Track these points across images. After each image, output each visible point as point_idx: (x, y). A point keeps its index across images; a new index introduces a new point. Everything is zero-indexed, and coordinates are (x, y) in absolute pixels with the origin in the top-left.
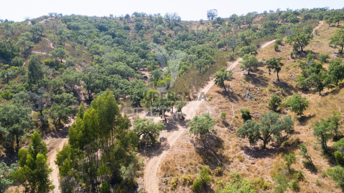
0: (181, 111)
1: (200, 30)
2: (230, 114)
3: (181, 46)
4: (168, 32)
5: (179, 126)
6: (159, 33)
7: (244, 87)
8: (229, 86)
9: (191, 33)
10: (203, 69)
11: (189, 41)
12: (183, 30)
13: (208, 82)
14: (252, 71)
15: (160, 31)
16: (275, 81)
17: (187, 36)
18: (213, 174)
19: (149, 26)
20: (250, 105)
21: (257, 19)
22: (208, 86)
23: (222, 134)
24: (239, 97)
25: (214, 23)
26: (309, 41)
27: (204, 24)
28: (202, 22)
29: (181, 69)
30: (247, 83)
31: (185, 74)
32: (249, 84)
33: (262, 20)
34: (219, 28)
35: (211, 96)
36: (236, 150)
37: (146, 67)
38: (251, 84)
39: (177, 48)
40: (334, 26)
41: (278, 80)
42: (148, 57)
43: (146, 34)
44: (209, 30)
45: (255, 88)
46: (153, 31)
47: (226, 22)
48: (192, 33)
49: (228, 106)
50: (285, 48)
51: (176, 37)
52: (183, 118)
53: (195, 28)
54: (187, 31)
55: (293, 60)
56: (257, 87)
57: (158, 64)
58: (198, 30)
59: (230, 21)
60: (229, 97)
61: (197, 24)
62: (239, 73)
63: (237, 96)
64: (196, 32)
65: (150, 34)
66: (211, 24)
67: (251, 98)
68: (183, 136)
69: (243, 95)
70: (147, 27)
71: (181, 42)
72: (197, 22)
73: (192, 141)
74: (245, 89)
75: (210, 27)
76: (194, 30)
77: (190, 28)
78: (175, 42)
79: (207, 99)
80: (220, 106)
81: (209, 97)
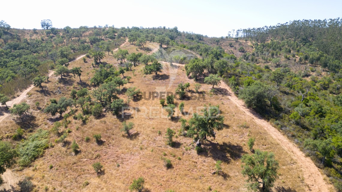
0: (6, 104)
1: (34, 39)
2: (43, 103)
3: (12, 55)
5: (4, 113)
7: (56, 87)
8: (46, 87)
9: (23, 42)
10: (28, 76)
11: (21, 50)
12: (14, 38)
13: (31, 85)
14: (65, 76)
16: (78, 82)
17: (18, 46)
18: (27, 132)
20: (59, 97)
21: (87, 33)
22: (30, 88)
23: (35, 114)
24: (51, 93)
25: (48, 33)
27: (37, 33)
28: (35, 31)
29: (9, 77)
31: (12, 81)
32: (60, 85)
33: (90, 34)
35: (31, 94)
36: (44, 120)
38: (62, 84)
39: (8, 57)
41: (81, 81)
44: (43, 40)
45: (64, 87)
47: (60, 33)
48: (25, 42)
49: (42, 99)
51: (5, 46)
52: (8, 109)
53: (28, 37)
54: (19, 39)
55: (94, 68)
56: (66, 86)
58: (31, 39)
59: (64, 33)
60: (45, 93)
61: (30, 33)
62: (56, 77)
64: (29, 41)
66: (45, 34)
67: (60, 93)
68: (7, 118)
69: (55, 91)
71: (13, 51)
72: (30, 30)
73: (14, 120)
74: (57, 88)
75: (44, 36)
76: (27, 39)
77: (22, 37)
78: (5, 51)
79: (28, 96)
80: (36, 99)
81: (30, 95)
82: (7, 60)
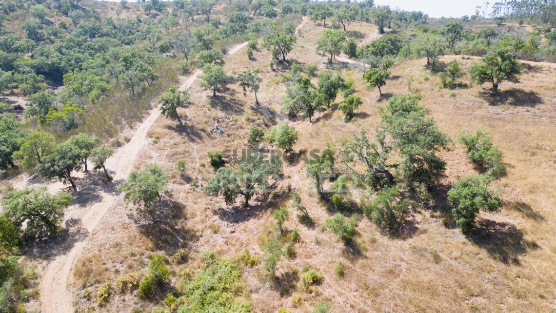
0: (104, 167)
1: (124, 19)
2: (192, 162)
3: (88, 46)
4: (58, 20)
5: (102, 194)
6: (38, 21)
7: (209, 117)
8: (186, 117)
9: (106, 23)
10: (138, 90)
11: (104, 39)
12: (90, 17)
13: (149, 111)
14: (219, 91)
15: (41, 16)
16: (253, 105)
17: (99, 30)
18: (173, 261)
19: (14, 6)
20: (221, 144)
21: (219, 7)
22: (149, 118)
23: (182, 195)
24: (203, 134)
25: (148, 8)
26: (292, 45)
27: (129, 8)
28: (124, 5)
29: (95, 89)
30: (213, 109)
31: (103, 99)
32: (216, 112)
33: (225, 9)
34: (158, 17)
35: (157, 136)
36: (207, 216)
37: (17, 87)
38: (219, 111)
39: (82, 50)
40: (320, 25)
42: (18, 66)
43: (9, 20)
44: (140, 21)
45: (226, 117)
46: (24, 17)
47: (169, 9)
48: (108, 24)
49: (187, 150)
50: (263, 55)
51: (76, 31)
52: (110, 179)
53: (112, 15)
54: (98, 19)
55: (274, 73)
56: (229, 116)
57: (43, 82)
58: (119, 20)
59: (175, 7)
60: (188, 134)
61: (116, 8)
62: (200, 94)
63: (200, 132)
64: (116, 22)
65: (17, 22)
66: (143, 10)
67: (222, 133)
68: (113, 210)
69: (209, 129)
70: (10, 7)
71: (89, 39)
72: (115, 4)
73: (130, 216)
74: (211, 120)
75: (141, 14)
76: (112, 18)
77: (103, 15)
78: (76, 40)
79: (151, 140)
80: (174, 150)
81: (154, 137)
82: (81, 56)
